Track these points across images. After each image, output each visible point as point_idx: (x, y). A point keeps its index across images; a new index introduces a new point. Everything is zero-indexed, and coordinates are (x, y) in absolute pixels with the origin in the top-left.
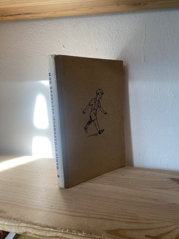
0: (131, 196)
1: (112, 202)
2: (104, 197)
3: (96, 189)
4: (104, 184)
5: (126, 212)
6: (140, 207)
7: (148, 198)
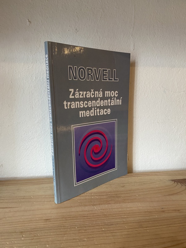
0: (150, 212)
1: (137, 228)
2: (122, 222)
3: (105, 214)
4: (110, 204)
5: (162, 238)
6: (171, 226)
7: (169, 211)
